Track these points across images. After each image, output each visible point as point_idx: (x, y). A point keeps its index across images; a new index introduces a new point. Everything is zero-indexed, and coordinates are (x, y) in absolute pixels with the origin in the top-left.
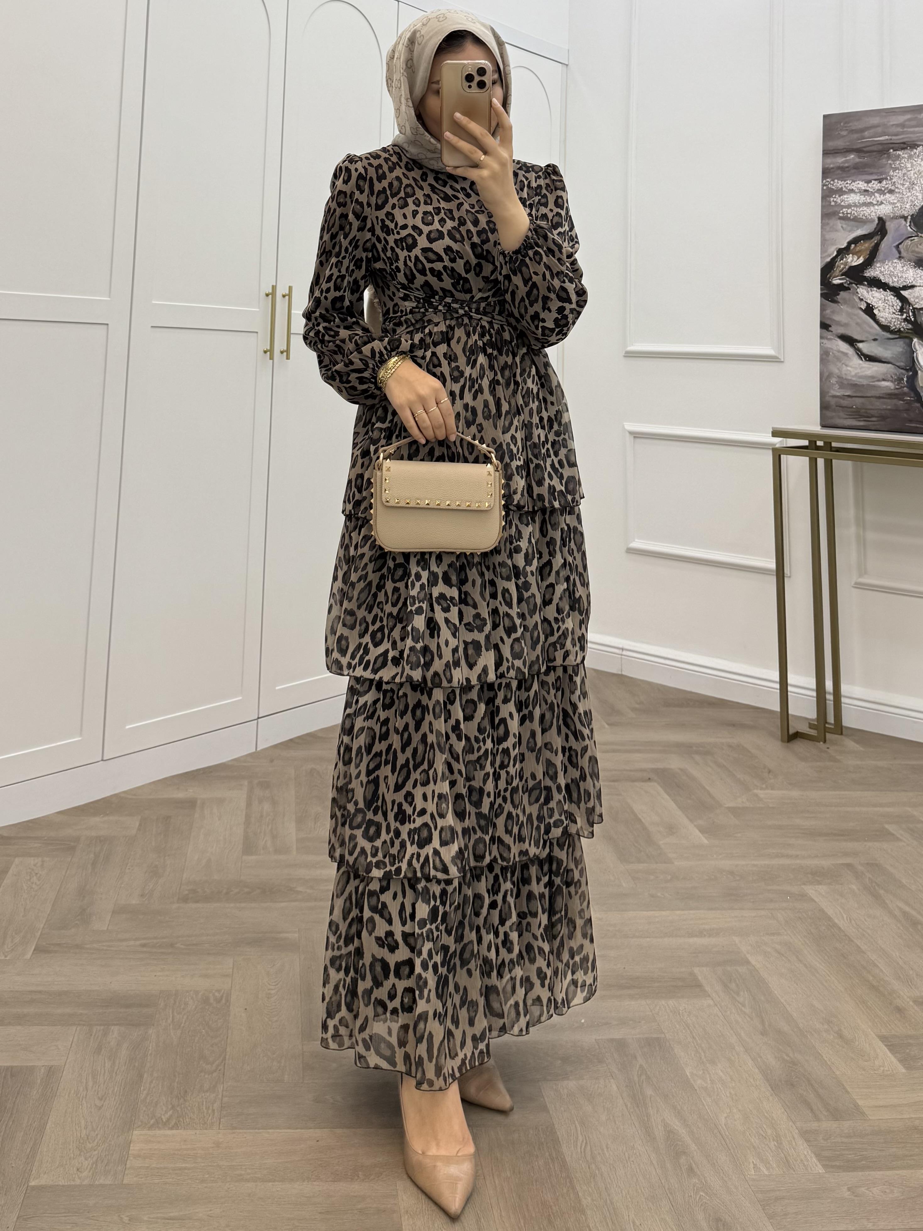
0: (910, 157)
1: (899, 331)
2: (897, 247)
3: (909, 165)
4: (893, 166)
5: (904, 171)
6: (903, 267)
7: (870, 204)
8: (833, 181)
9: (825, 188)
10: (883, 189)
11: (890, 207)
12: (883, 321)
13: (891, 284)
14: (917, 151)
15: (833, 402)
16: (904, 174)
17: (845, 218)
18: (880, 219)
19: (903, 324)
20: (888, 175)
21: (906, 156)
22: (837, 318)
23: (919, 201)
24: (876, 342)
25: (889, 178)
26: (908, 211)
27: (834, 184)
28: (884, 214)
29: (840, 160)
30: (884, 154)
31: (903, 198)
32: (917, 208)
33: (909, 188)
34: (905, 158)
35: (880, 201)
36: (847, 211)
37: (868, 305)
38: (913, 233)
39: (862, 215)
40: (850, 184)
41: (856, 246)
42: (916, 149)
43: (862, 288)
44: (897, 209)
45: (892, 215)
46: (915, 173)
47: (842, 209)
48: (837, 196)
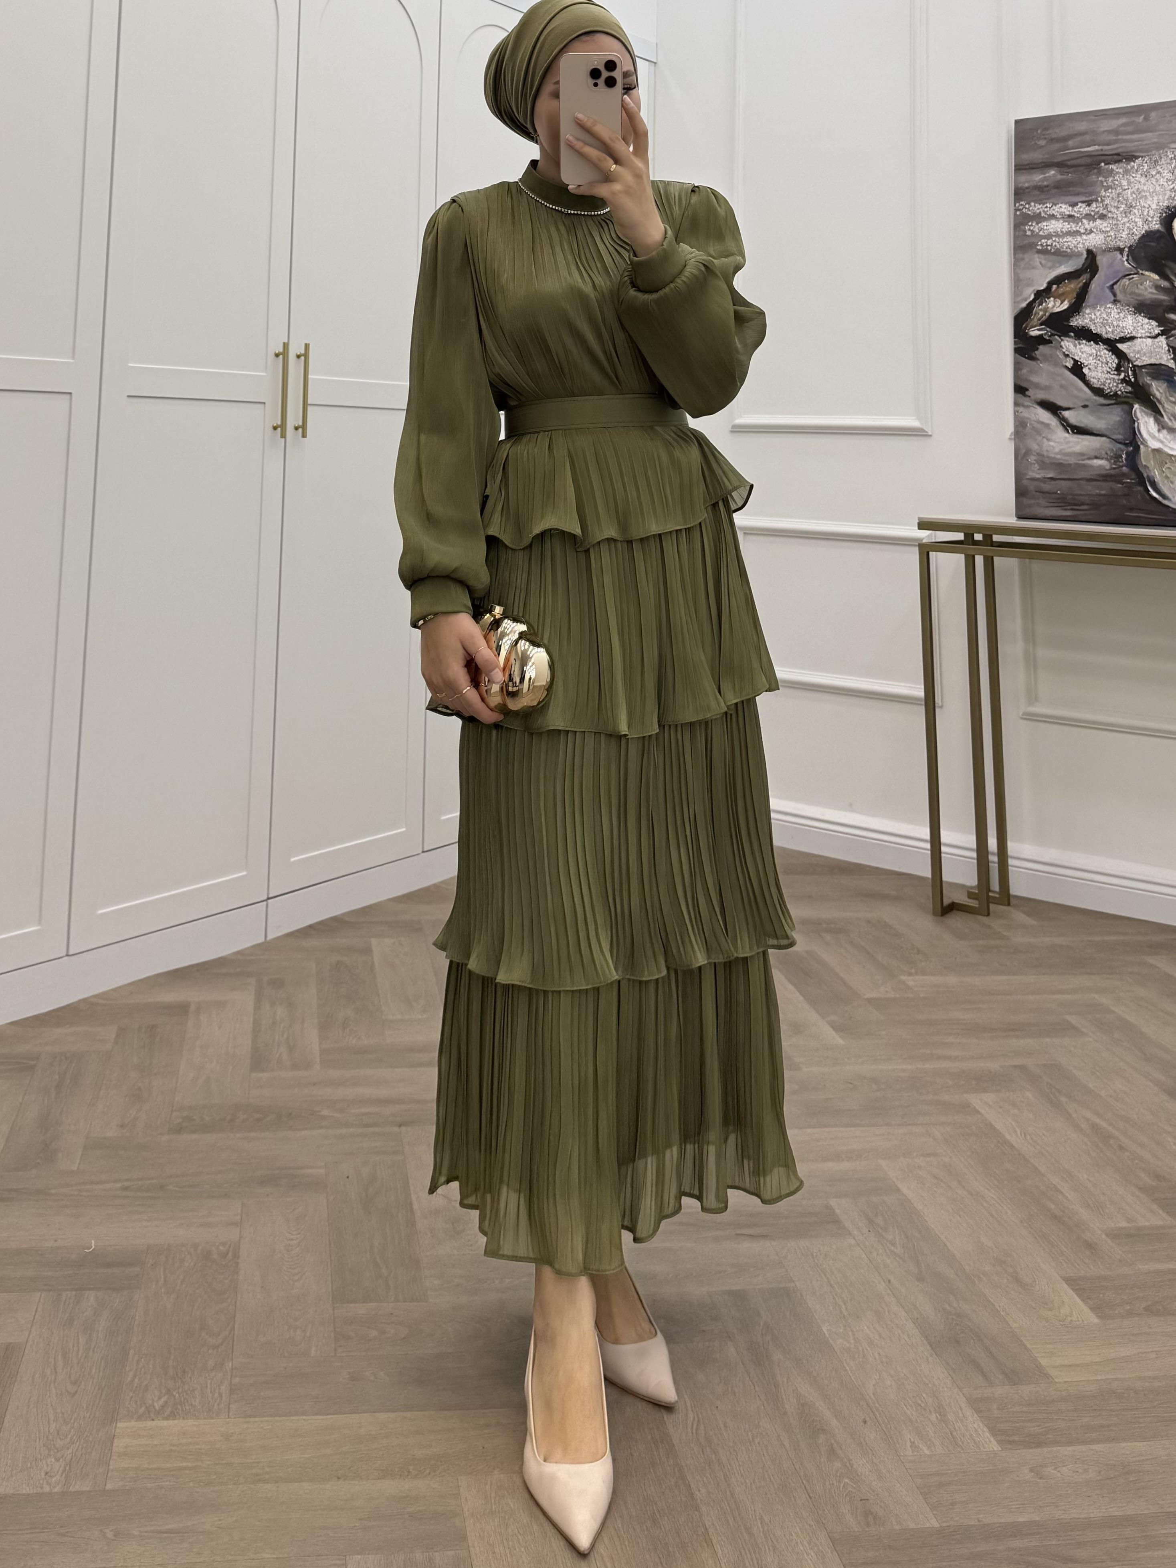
0: (1126, 172)
1: (1116, 395)
2: (1112, 287)
3: (1125, 183)
4: (1105, 184)
5: (1119, 190)
6: (1119, 313)
7: (1076, 233)
8: (1028, 203)
9: (1018, 213)
10: (1093, 213)
11: (1102, 236)
12: (1095, 383)
13: (1104, 335)
14: (1135, 164)
15: (1032, 486)
16: (1118, 194)
18: (1090, 252)
19: (1120, 386)
20: (1099, 197)
21: (1121, 171)
22: (1035, 379)
23: (1138, 229)
24: (1086, 410)
25: (1099, 199)
26: (1126, 242)
27: (1031, 208)
28: (1095, 246)
29: (1037, 178)
30: (1095, 168)
31: (1118, 225)
32: (1136, 238)
33: (1125, 213)
34: (1120, 173)
35: (1089, 229)
36: (1046, 242)
37: (1076, 361)
38: (1132, 271)
39: (1067, 248)
40: (1050, 208)
41: (1058, 287)
42: (1134, 163)
43: (1067, 341)
44: (1110, 238)
45: (1104, 247)
46: (1133, 192)
47: (1040, 240)
48: (1034, 224)
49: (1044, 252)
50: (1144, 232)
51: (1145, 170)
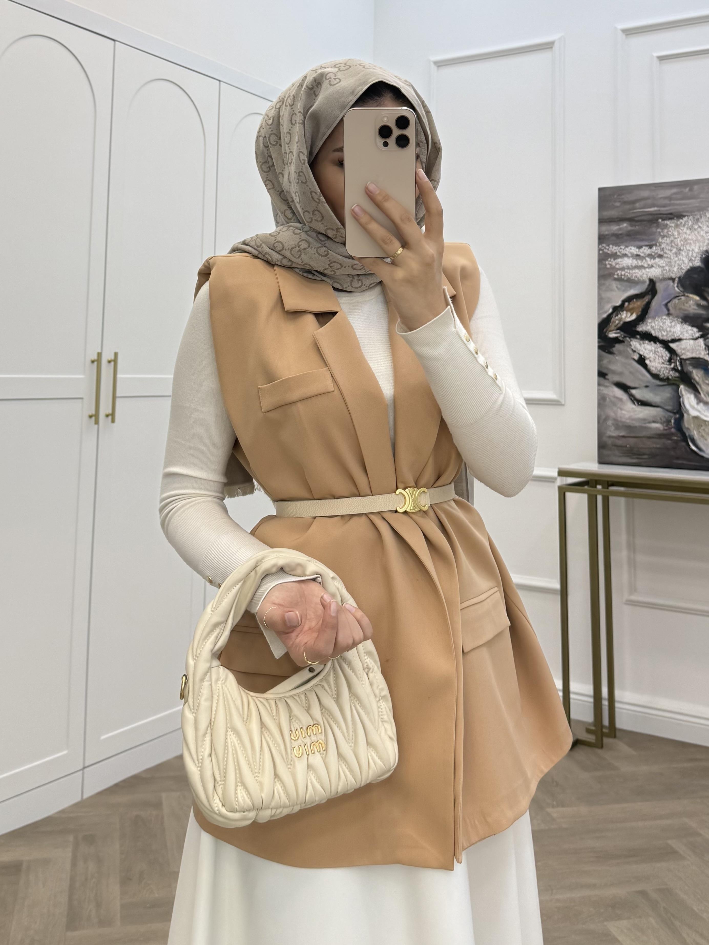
0: (677, 226)
1: (668, 379)
2: (666, 305)
3: (676, 233)
5: (672, 238)
6: (671, 323)
7: (642, 267)
8: (608, 245)
9: (601, 252)
10: (653, 254)
11: (660, 270)
12: (654, 370)
13: (661, 337)
14: (683, 221)
15: (609, 442)
16: (671, 241)
17: (620, 279)
18: (651, 280)
19: (671, 372)
20: (658, 242)
21: (673, 225)
22: (613, 367)
23: (685, 265)
24: (647, 389)
25: (658, 244)
26: (676, 274)
27: (610, 249)
28: (654, 276)
29: (614, 228)
30: (654, 223)
31: (670, 262)
32: (684, 271)
33: (676, 254)
34: (672, 226)
35: (650, 264)
36: (621, 273)
37: (640, 356)
38: (681, 293)
39: (635, 277)
40: (623, 249)
41: (629, 304)
42: (682, 219)
43: (635, 342)
44: (665, 271)
45: (661, 277)
46: (681, 240)
47: (617, 271)
48: (612, 260)
50: (688, 267)
51: (689, 225)
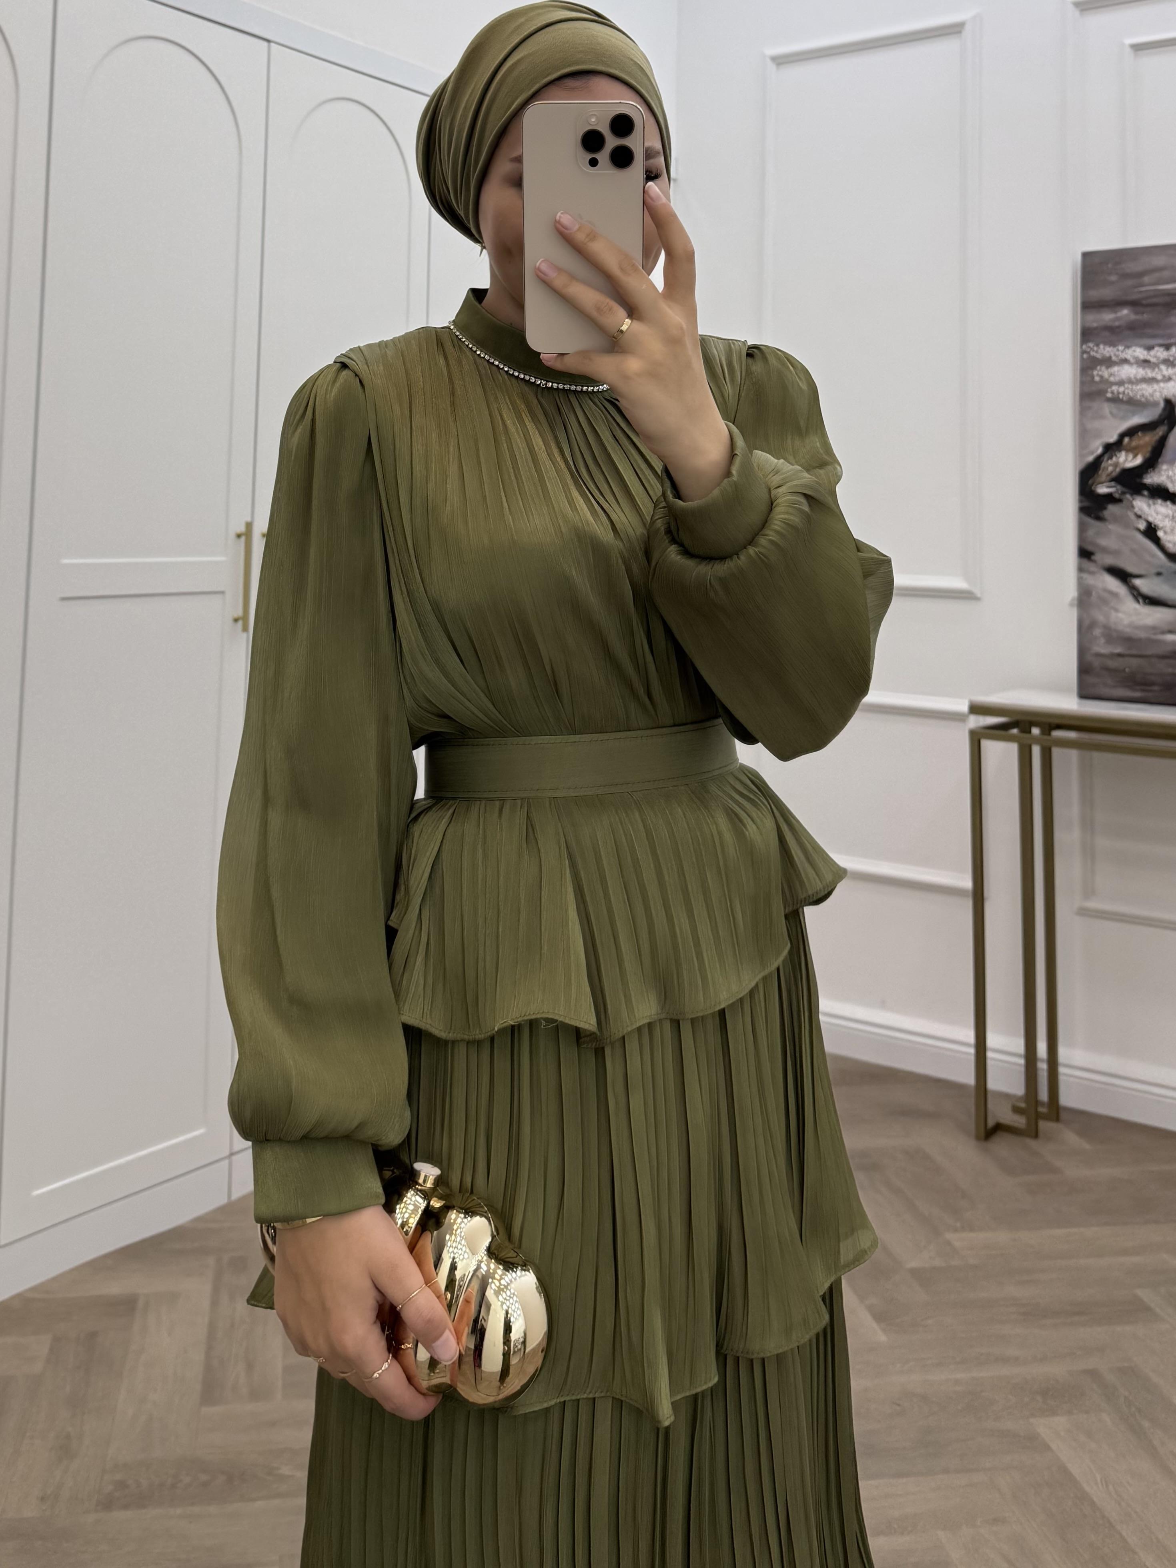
7: (1153, 380)
8: (1098, 345)
9: (1085, 356)
10: (1171, 359)
12: (1171, 547)
15: (1097, 662)
18: (1168, 402)
22: (1103, 542)
24: (1160, 579)
27: (1099, 351)
28: (1173, 394)
29: (1107, 317)
30: (1174, 308)
35: (1167, 377)
36: (1118, 390)
37: (1149, 524)
39: (1140, 396)
40: (1122, 352)
41: (1131, 440)
43: (1140, 501)
47: (1111, 387)
48: (1103, 368)
49: (1115, 400)
